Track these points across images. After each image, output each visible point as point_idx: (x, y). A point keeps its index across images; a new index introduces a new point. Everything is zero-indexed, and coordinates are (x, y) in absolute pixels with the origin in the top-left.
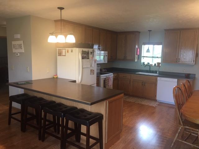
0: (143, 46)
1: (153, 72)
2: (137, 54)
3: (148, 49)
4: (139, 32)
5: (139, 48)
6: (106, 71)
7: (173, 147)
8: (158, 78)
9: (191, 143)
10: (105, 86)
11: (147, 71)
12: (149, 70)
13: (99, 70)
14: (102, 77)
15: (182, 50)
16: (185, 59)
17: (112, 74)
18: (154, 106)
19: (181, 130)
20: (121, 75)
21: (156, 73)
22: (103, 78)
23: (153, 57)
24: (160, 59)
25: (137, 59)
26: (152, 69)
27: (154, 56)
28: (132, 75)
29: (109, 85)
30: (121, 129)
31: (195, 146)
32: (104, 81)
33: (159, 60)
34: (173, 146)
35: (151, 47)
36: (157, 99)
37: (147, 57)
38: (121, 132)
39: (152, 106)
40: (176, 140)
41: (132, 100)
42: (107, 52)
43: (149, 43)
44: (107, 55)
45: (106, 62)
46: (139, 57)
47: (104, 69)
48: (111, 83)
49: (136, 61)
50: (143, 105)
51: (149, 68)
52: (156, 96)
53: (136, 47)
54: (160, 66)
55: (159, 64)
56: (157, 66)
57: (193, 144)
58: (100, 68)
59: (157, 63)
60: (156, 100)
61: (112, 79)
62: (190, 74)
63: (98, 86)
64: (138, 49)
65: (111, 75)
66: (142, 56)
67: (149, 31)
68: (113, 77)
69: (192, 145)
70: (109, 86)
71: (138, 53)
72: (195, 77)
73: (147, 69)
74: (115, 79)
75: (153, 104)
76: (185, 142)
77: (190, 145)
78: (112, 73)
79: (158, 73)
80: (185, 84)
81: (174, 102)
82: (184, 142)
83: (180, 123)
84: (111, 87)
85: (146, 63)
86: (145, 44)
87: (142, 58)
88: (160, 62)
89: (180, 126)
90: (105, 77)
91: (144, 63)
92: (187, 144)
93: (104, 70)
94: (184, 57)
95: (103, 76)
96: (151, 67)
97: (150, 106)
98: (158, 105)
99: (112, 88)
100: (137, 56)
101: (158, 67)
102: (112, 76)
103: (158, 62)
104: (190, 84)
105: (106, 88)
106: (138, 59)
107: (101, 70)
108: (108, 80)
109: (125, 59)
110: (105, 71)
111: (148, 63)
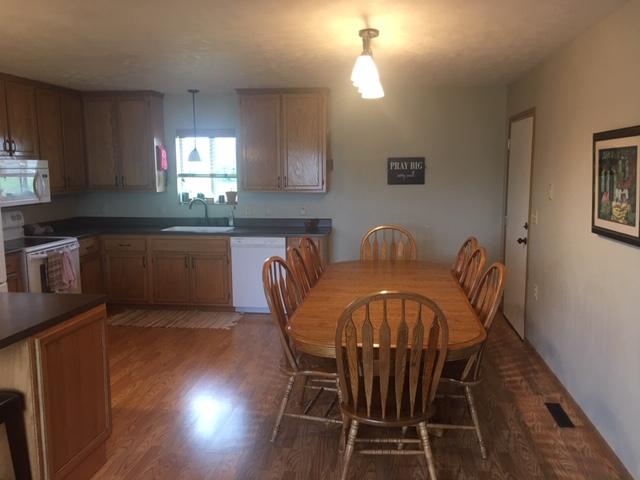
0: (177, 140)
1: (216, 222)
2: (159, 168)
3: (195, 150)
4: (160, 96)
5: (165, 147)
6: (52, 231)
7: (276, 440)
8: (233, 240)
9: (321, 417)
10: (46, 288)
11: (198, 222)
12: (204, 216)
13: (22, 230)
14: (30, 257)
15: (290, 153)
16: (299, 177)
17: (75, 239)
18: (226, 327)
19: (293, 384)
20: (111, 241)
21: (228, 226)
22: (34, 260)
23: (212, 176)
24: (235, 179)
25: (162, 184)
26: (212, 215)
27: (215, 172)
28: (150, 238)
29: (64, 281)
30: (107, 426)
31: (333, 421)
32: (43, 269)
33: (233, 186)
34: (277, 437)
35: (202, 143)
36: (234, 305)
37: (193, 175)
38: (109, 437)
39: (220, 329)
40: (283, 416)
41: (155, 320)
42: (45, 163)
43: (194, 133)
44: (47, 172)
45: (47, 199)
46: (170, 177)
47: (42, 225)
48: (72, 273)
49: (159, 189)
50: (191, 332)
51: (203, 212)
52: (230, 296)
53: (156, 144)
54: (236, 203)
55: (231, 195)
56: (228, 203)
57: (326, 416)
58: (22, 222)
59: (227, 193)
60: (231, 310)
61: (75, 260)
62: (317, 221)
63: (17, 291)
64: (164, 153)
65: (70, 245)
66: (179, 172)
67: (190, 91)
68: (77, 252)
69: (324, 420)
70: (64, 284)
71: (164, 165)
72: (331, 228)
73: (198, 213)
74: (86, 259)
75: (224, 322)
76: (308, 417)
77: (320, 422)
78: (73, 236)
79: (231, 223)
80: (299, 250)
81: (267, 306)
82: (304, 417)
83: (288, 366)
84: (76, 288)
85: (193, 196)
86: (183, 134)
87: (179, 180)
88: (235, 190)
89: (290, 373)
90: (45, 255)
91: (186, 196)
92: (313, 421)
93: (40, 230)
94: (298, 173)
95: (35, 253)
96: (209, 207)
97: (216, 330)
98: (239, 322)
99: (79, 292)
100: (162, 173)
101: (232, 206)
102: (75, 247)
103: (229, 190)
104: (315, 247)
105: (53, 292)
106: (166, 185)
107: (28, 230)
108: (60, 262)
109: (119, 186)
110: (46, 234)
111: (201, 196)
